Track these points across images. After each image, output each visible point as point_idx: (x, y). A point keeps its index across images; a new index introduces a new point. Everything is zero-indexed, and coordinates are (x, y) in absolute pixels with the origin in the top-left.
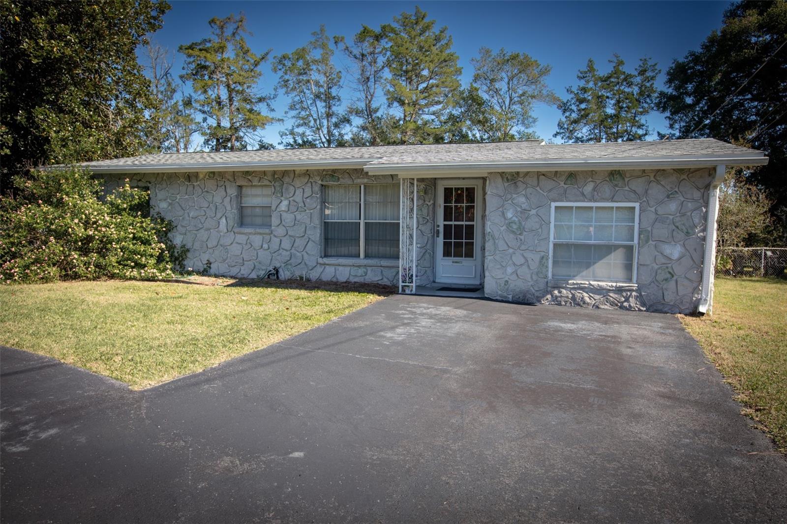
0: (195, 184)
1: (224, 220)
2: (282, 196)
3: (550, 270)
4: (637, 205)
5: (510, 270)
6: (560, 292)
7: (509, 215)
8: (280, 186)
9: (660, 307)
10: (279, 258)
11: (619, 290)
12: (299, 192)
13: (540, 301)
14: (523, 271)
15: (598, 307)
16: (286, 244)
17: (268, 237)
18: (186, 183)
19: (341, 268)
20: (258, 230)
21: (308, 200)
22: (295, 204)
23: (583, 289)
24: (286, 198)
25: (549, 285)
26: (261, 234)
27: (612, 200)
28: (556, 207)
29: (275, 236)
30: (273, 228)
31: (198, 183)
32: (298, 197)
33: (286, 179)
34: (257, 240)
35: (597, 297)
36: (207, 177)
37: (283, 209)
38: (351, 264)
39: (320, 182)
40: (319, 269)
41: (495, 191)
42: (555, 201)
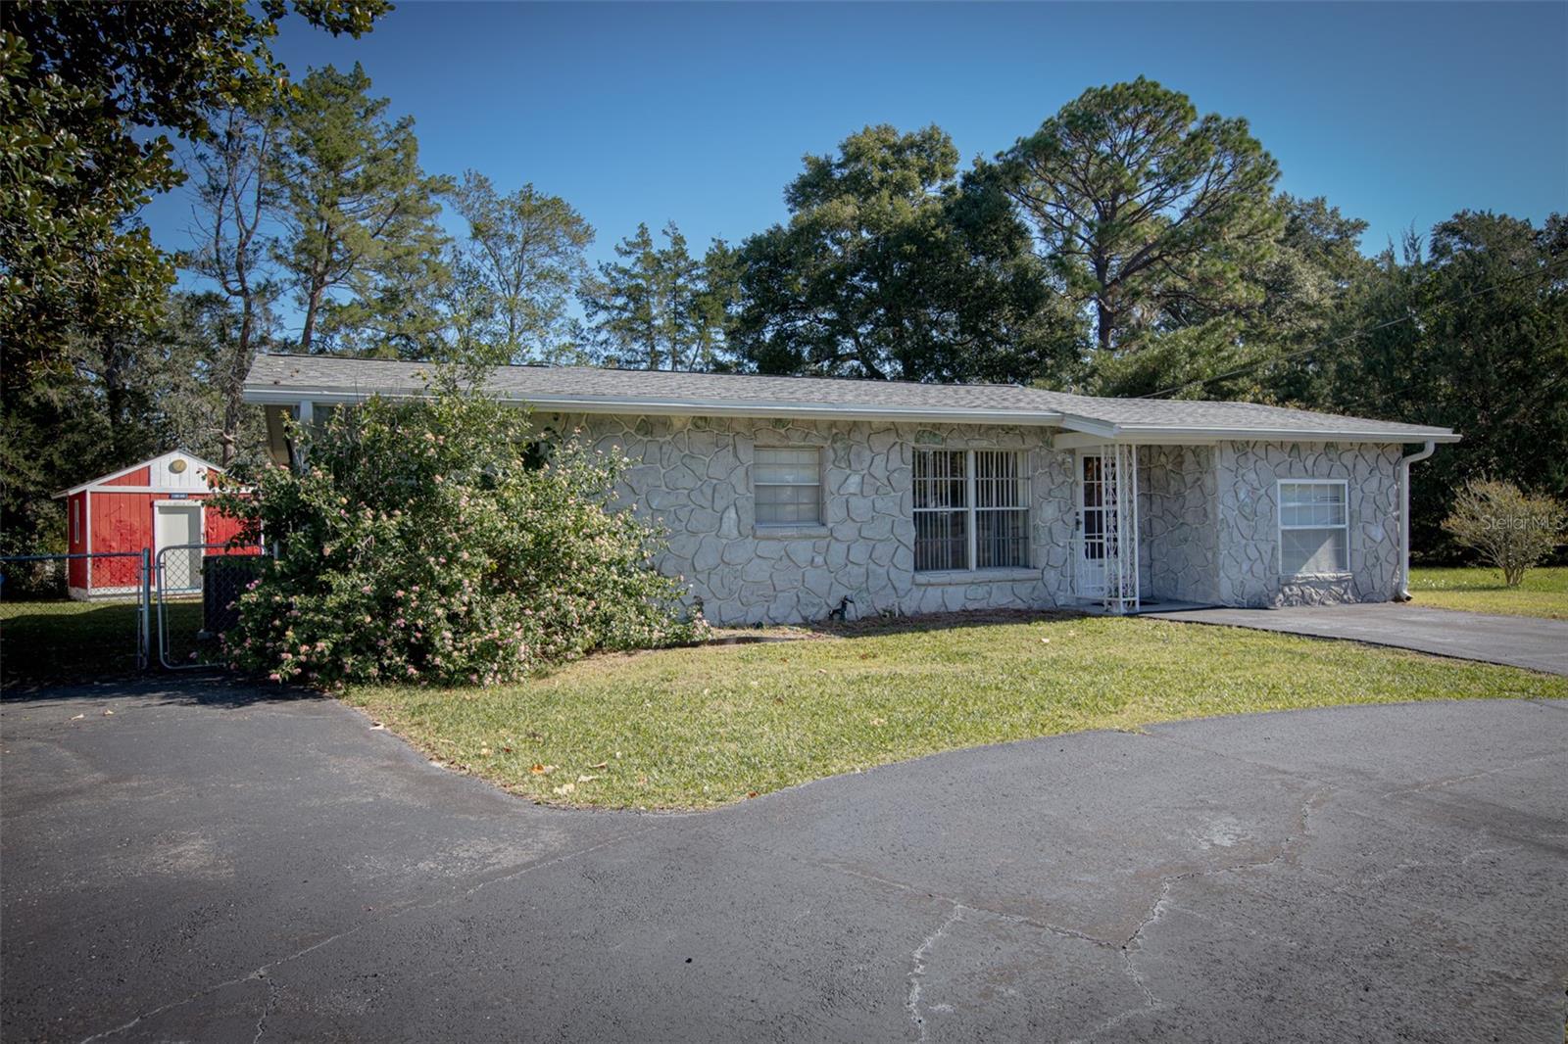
0: (661, 440)
1: (732, 513)
2: (850, 466)
3: (1280, 563)
4: (1346, 482)
5: (1245, 567)
6: (1291, 590)
7: (1242, 496)
8: (844, 449)
9: (1370, 597)
10: (844, 581)
11: (1339, 581)
12: (879, 461)
13: (1274, 604)
14: (1258, 568)
15: (1323, 604)
16: (859, 553)
17: (823, 543)
18: (639, 437)
19: (951, 589)
20: (806, 531)
21: (896, 475)
22: (873, 480)
23: (1308, 583)
24: (856, 472)
25: (1282, 582)
26: (811, 537)
27: (1329, 476)
28: (1282, 485)
29: (836, 539)
30: (830, 525)
31: (669, 438)
32: (879, 470)
33: (856, 436)
34: (802, 550)
35: (1322, 592)
36: (689, 426)
37: (852, 491)
38: (970, 581)
39: (913, 444)
40: (917, 594)
41: (1226, 465)
42: (1281, 477)
